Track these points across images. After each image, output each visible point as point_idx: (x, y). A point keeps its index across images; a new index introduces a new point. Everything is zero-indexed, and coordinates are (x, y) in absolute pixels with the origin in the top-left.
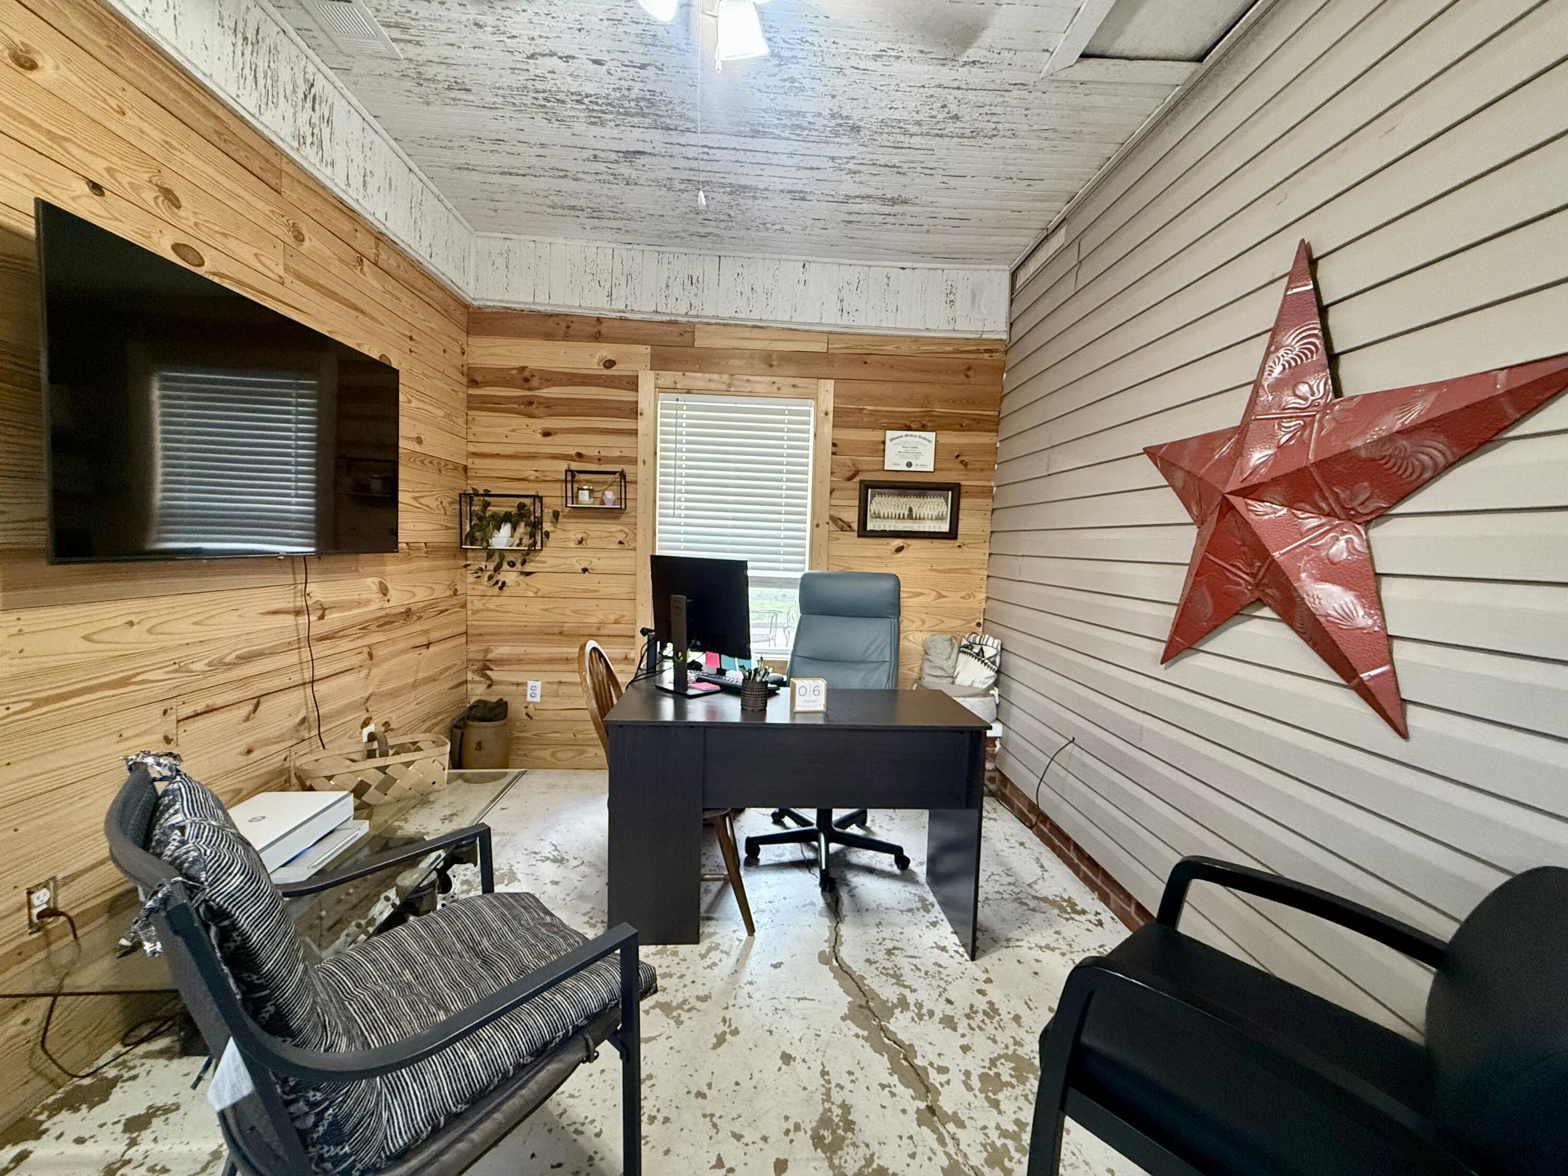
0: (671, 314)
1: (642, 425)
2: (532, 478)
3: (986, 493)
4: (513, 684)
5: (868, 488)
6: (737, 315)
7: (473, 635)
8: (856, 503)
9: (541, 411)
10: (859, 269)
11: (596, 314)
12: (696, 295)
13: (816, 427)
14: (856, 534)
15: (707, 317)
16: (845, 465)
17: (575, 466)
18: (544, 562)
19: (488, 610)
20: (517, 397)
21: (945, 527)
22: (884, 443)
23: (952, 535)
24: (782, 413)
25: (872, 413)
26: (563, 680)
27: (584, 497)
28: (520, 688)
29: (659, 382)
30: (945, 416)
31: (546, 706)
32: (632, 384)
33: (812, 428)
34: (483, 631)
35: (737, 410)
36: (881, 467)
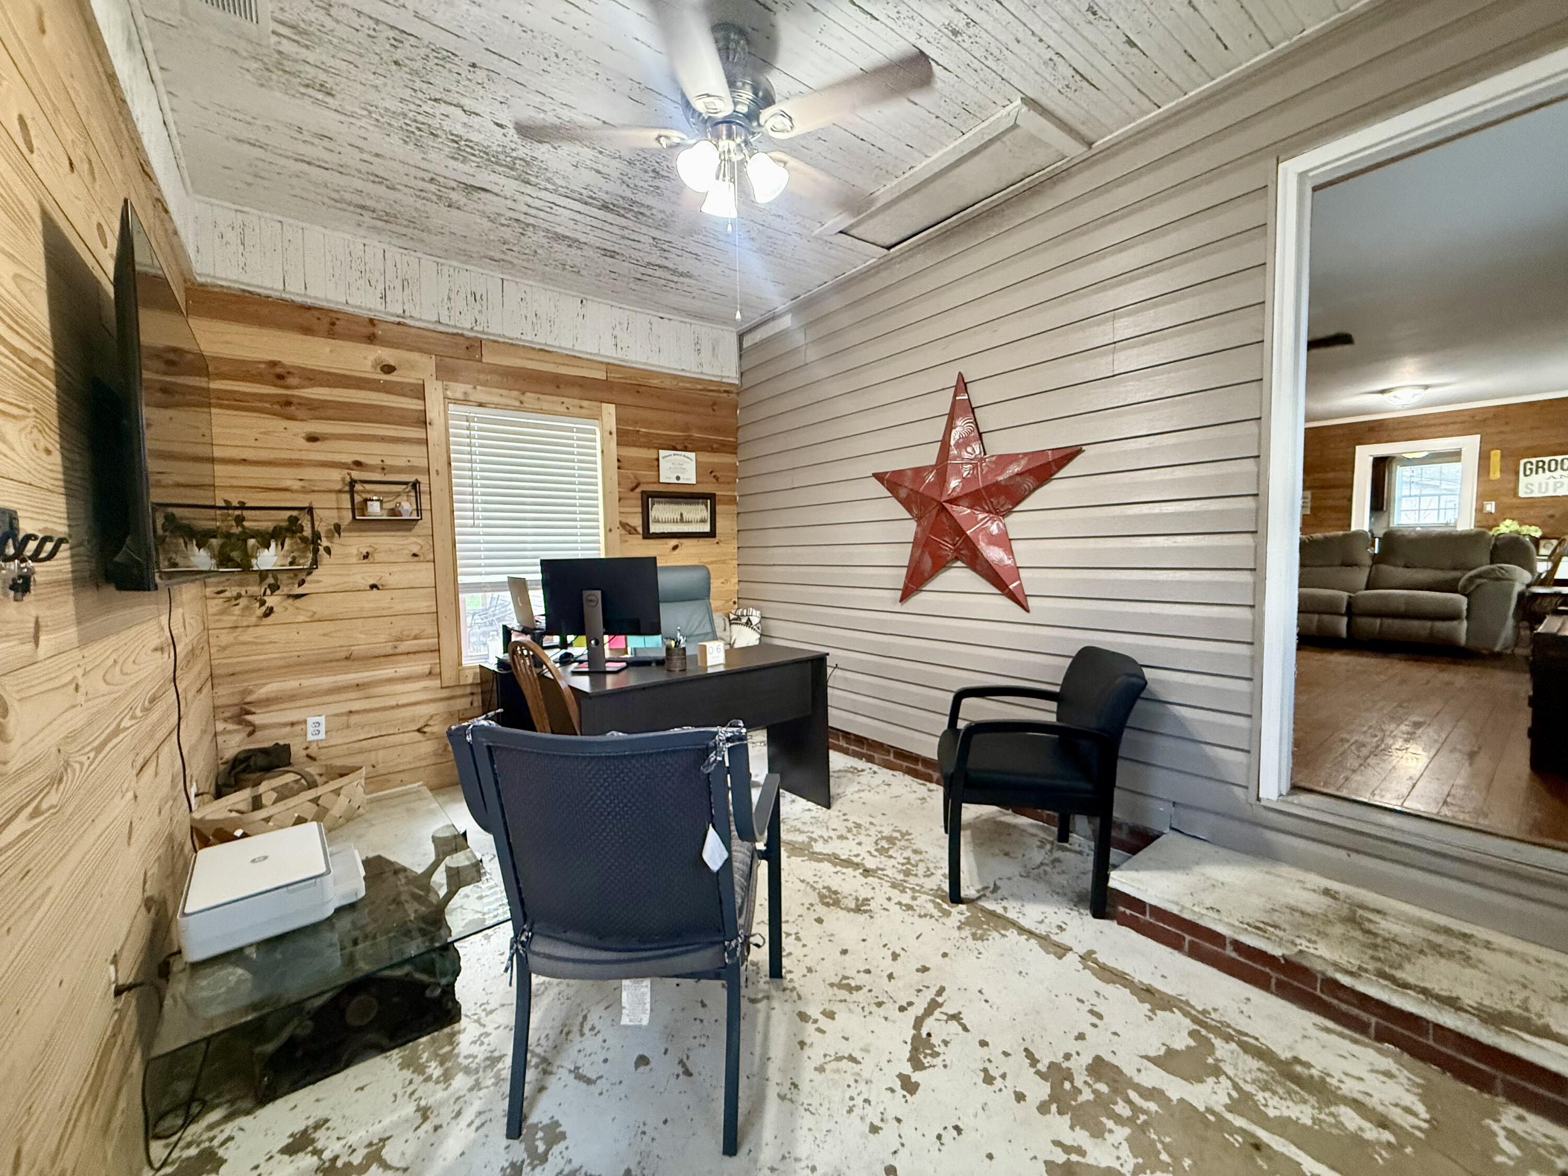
0: (455, 327)
1: (434, 434)
2: (295, 487)
3: (732, 501)
4: (285, 725)
5: (649, 498)
6: (523, 337)
7: (221, 676)
8: (640, 510)
9: (301, 413)
10: (628, 313)
11: (371, 315)
12: (480, 312)
13: (602, 445)
14: (641, 537)
15: (494, 335)
16: (629, 478)
17: (356, 475)
18: (319, 582)
19: (243, 643)
20: (268, 395)
21: (707, 528)
22: (658, 460)
23: (712, 534)
24: (571, 430)
25: (647, 435)
26: (353, 709)
27: (374, 509)
28: (297, 728)
29: (449, 393)
30: (702, 440)
31: (333, 742)
32: (419, 392)
33: (598, 445)
34: (238, 669)
35: (528, 425)
36: (655, 480)
